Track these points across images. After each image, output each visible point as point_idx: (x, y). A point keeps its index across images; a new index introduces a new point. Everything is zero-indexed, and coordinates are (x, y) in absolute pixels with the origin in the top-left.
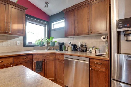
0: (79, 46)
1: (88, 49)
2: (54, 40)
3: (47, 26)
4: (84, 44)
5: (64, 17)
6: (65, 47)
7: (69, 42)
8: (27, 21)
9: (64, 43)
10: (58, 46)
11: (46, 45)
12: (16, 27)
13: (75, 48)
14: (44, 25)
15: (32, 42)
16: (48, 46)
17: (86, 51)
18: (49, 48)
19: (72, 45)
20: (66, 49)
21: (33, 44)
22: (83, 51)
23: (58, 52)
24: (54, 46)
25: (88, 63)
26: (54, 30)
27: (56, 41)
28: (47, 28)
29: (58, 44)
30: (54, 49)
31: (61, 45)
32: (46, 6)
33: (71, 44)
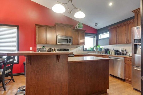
0: (121, 51)
1: (127, 53)
2: (101, 47)
3: (95, 37)
4: (124, 50)
5: (108, 31)
6: (110, 52)
7: (113, 48)
8: (85, 36)
9: (108, 49)
10: (104, 51)
11: (96, 51)
12: (81, 41)
13: (117, 52)
14: (93, 37)
15: (86, 49)
16: (97, 51)
17: (126, 55)
18: (97, 52)
19: (115, 51)
20: (110, 53)
21: (87, 50)
22: (123, 54)
23: (104, 54)
24: (101, 51)
25: (123, 60)
26: (101, 39)
27: (102, 48)
28: (95, 39)
29: (104, 50)
30: (101, 53)
31: (106, 50)
32: (95, 26)
33: (115, 49)
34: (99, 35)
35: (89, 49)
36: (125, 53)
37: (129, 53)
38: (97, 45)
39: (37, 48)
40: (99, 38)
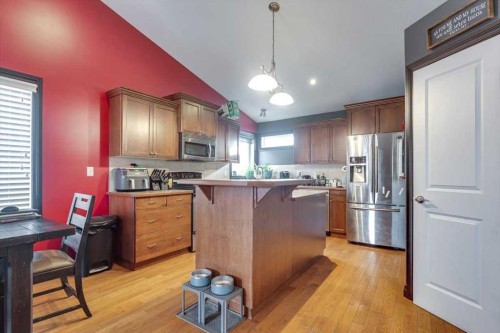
1: (327, 182)
3: (253, 141)
4: (321, 176)
7: (298, 172)
12: (233, 151)
14: (247, 141)
17: (325, 185)
19: (303, 176)
22: (320, 185)
26: (265, 149)
28: (253, 146)
34: (263, 138)
35: (243, 175)
36: (322, 181)
37: (331, 181)
38: (257, 161)
39: (111, 169)
40: (263, 146)
